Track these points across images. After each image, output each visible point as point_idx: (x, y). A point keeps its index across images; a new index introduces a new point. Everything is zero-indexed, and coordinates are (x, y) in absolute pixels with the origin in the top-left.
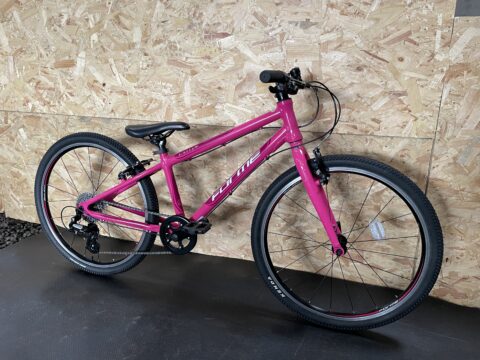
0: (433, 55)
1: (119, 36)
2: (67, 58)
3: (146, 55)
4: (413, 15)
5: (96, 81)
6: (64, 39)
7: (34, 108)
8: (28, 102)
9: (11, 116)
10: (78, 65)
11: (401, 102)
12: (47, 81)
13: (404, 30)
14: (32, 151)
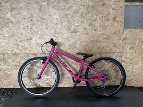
0: (120, 36)
1: (47, 32)
2: (29, 38)
3: (55, 37)
4: (116, 28)
5: (39, 44)
6: (29, 33)
7: (16, 52)
8: (13, 50)
9: (6, 55)
10: (33, 39)
11: (115, 45)
12: (22, 44)
13: (115, 31)
14: (14, 65)
